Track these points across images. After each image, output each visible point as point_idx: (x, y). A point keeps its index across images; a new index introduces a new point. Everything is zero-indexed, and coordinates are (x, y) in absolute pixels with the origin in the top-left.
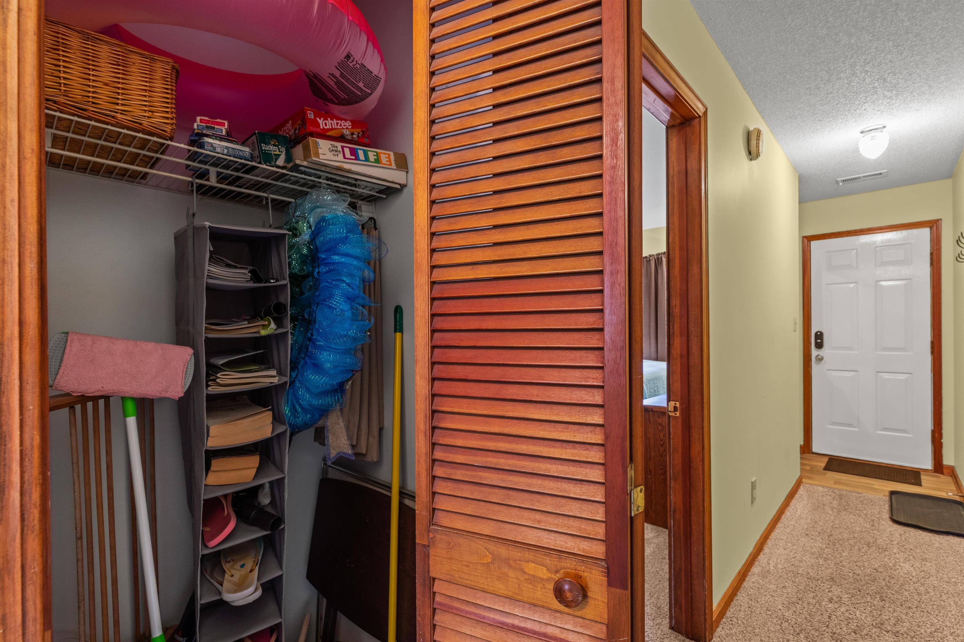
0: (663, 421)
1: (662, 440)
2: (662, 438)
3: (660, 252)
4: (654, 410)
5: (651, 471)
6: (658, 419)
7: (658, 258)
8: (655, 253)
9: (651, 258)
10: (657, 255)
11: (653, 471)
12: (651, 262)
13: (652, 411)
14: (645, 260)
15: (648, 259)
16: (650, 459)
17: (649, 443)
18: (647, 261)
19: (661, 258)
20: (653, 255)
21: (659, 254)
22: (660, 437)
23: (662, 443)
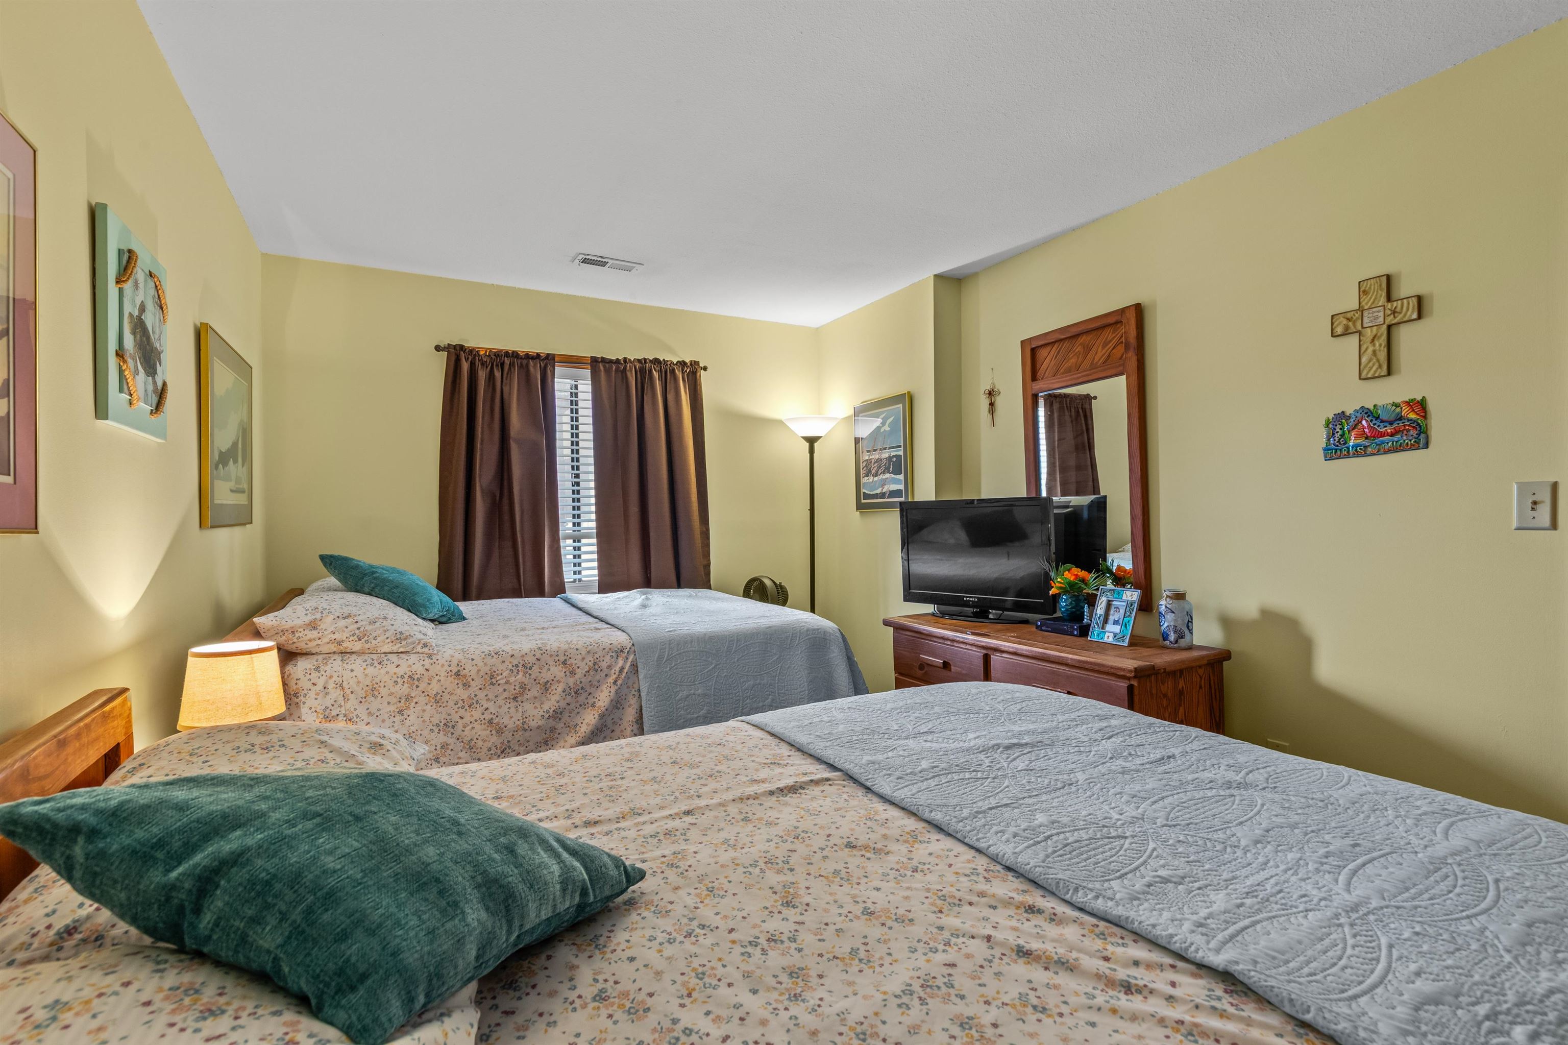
7: (642, 370)
9: (628, 366)
10: (640, 361)
12: (628, 374)
14: (613, 367)
15: (621, 367)
18: (618, 370)
19: (652, 370)
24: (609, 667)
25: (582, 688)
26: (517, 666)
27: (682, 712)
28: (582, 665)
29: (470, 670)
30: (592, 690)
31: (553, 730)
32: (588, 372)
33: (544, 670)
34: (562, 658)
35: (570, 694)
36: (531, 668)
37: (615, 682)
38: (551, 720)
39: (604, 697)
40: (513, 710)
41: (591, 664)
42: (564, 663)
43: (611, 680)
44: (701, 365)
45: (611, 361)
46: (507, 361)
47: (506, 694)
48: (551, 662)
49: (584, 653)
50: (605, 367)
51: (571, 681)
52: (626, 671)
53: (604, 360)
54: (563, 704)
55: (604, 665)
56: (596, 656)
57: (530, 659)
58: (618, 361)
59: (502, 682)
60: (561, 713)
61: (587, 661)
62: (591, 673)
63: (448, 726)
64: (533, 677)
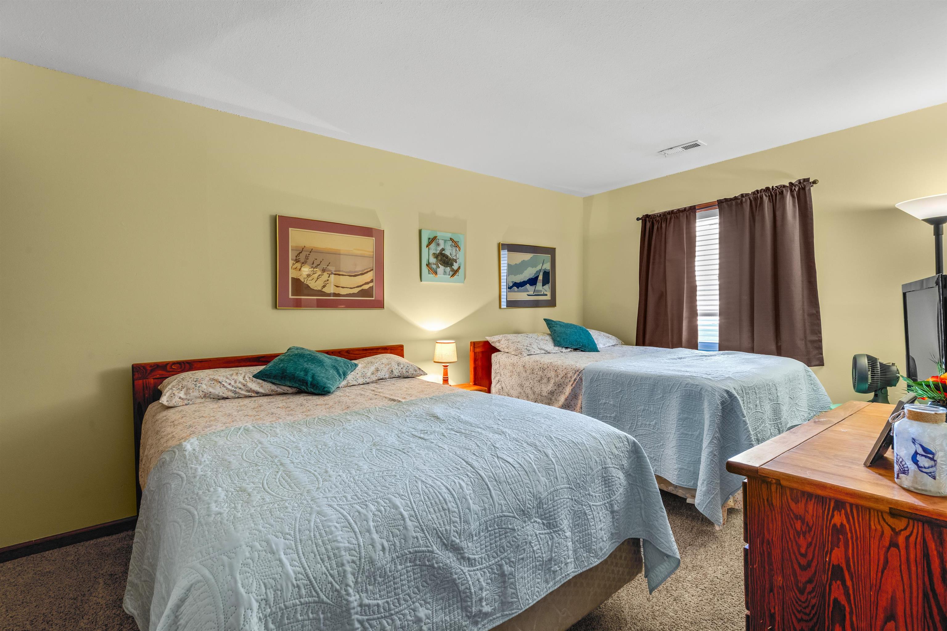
0: (806, 511)
1: (804, 556)
2: (803, 551)
3: (759, 189)
4: (783, 483)
5: (772, 616)
6: (793, 505)
7: (756, 199)
8: (749, 190)
9: (744, 199)
10: (754, 193)
11: (778, 618)
12: (744, 204)
13: (778, 483)
14: (734, 202)
15: (739, 201)
16: (771, 590)
17: (769, 554)
18: (737, 204)
19: (761, 198)
20: (747, 195)
21: (757, 191)
22: (799, 547)
23: (803, 562)
24: (571, 377)
25: (560, 384)
26: (541, 368)
27: (602, 411)
28: (561, 373)
29: (527, 366)
30: (565, 386)
31: (551, 399)
32: (717, 211)
33: (549, 372)
34: (556, 369)
35: (556, 385)
36: (545, 370)
37: (572, 385)
38: (550, 395)
39: (568, 390)
40: (538, 386)
41: (564, 374)
42: (556, 371)
43: (571, 384)
44: (811, 180)
45: (731, 200)
46: (669, 217)
47: (536, 379)
48: (552, 370)
49: (564, 368)
50: (728, 204)
51: (557, 379)
52: (577, 381)
53: (726, 200)
54: (553, 389)
55: (569, 376)
56: (568, 371)
57: (545, 366)
58: (736, 198)
59: (535, 373)
60: (553, 393)
61: (563, 372)
62: (564, 378)
63: (521, 386)
64: (545, 374)
